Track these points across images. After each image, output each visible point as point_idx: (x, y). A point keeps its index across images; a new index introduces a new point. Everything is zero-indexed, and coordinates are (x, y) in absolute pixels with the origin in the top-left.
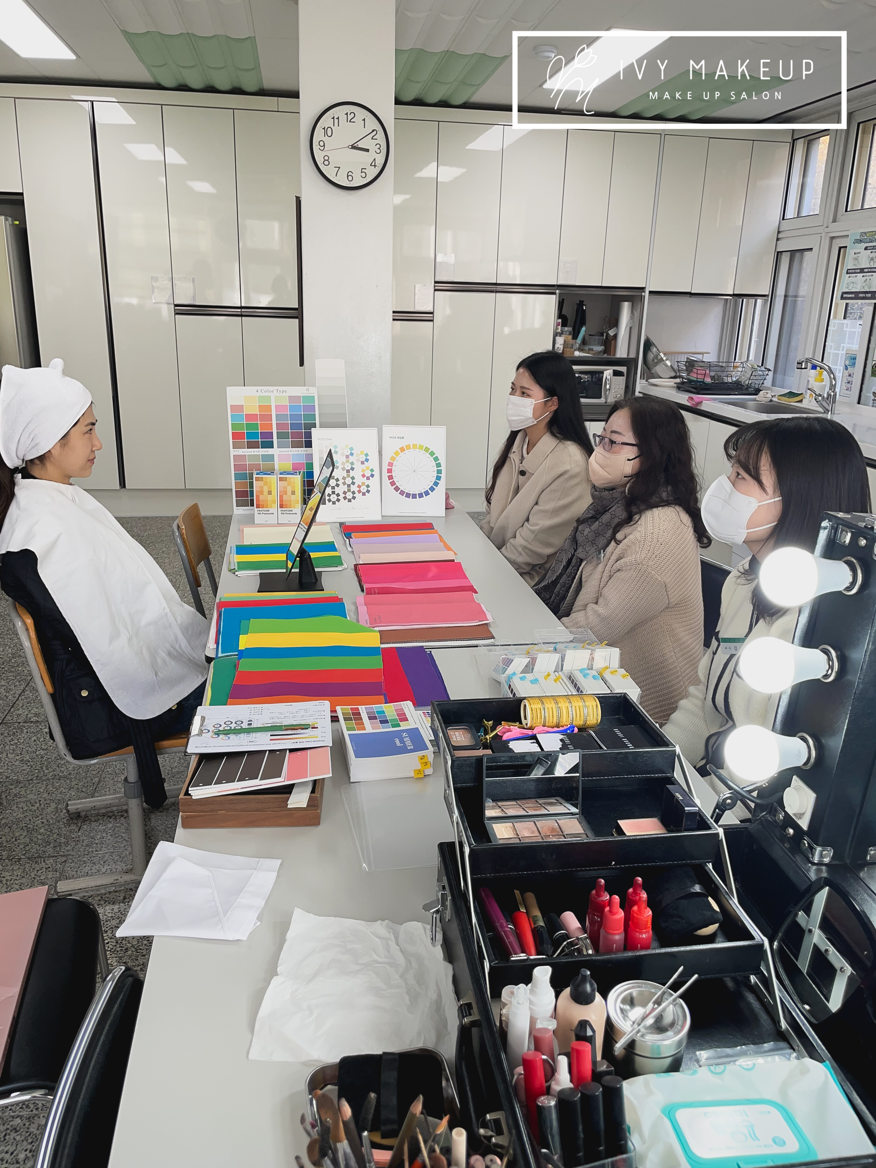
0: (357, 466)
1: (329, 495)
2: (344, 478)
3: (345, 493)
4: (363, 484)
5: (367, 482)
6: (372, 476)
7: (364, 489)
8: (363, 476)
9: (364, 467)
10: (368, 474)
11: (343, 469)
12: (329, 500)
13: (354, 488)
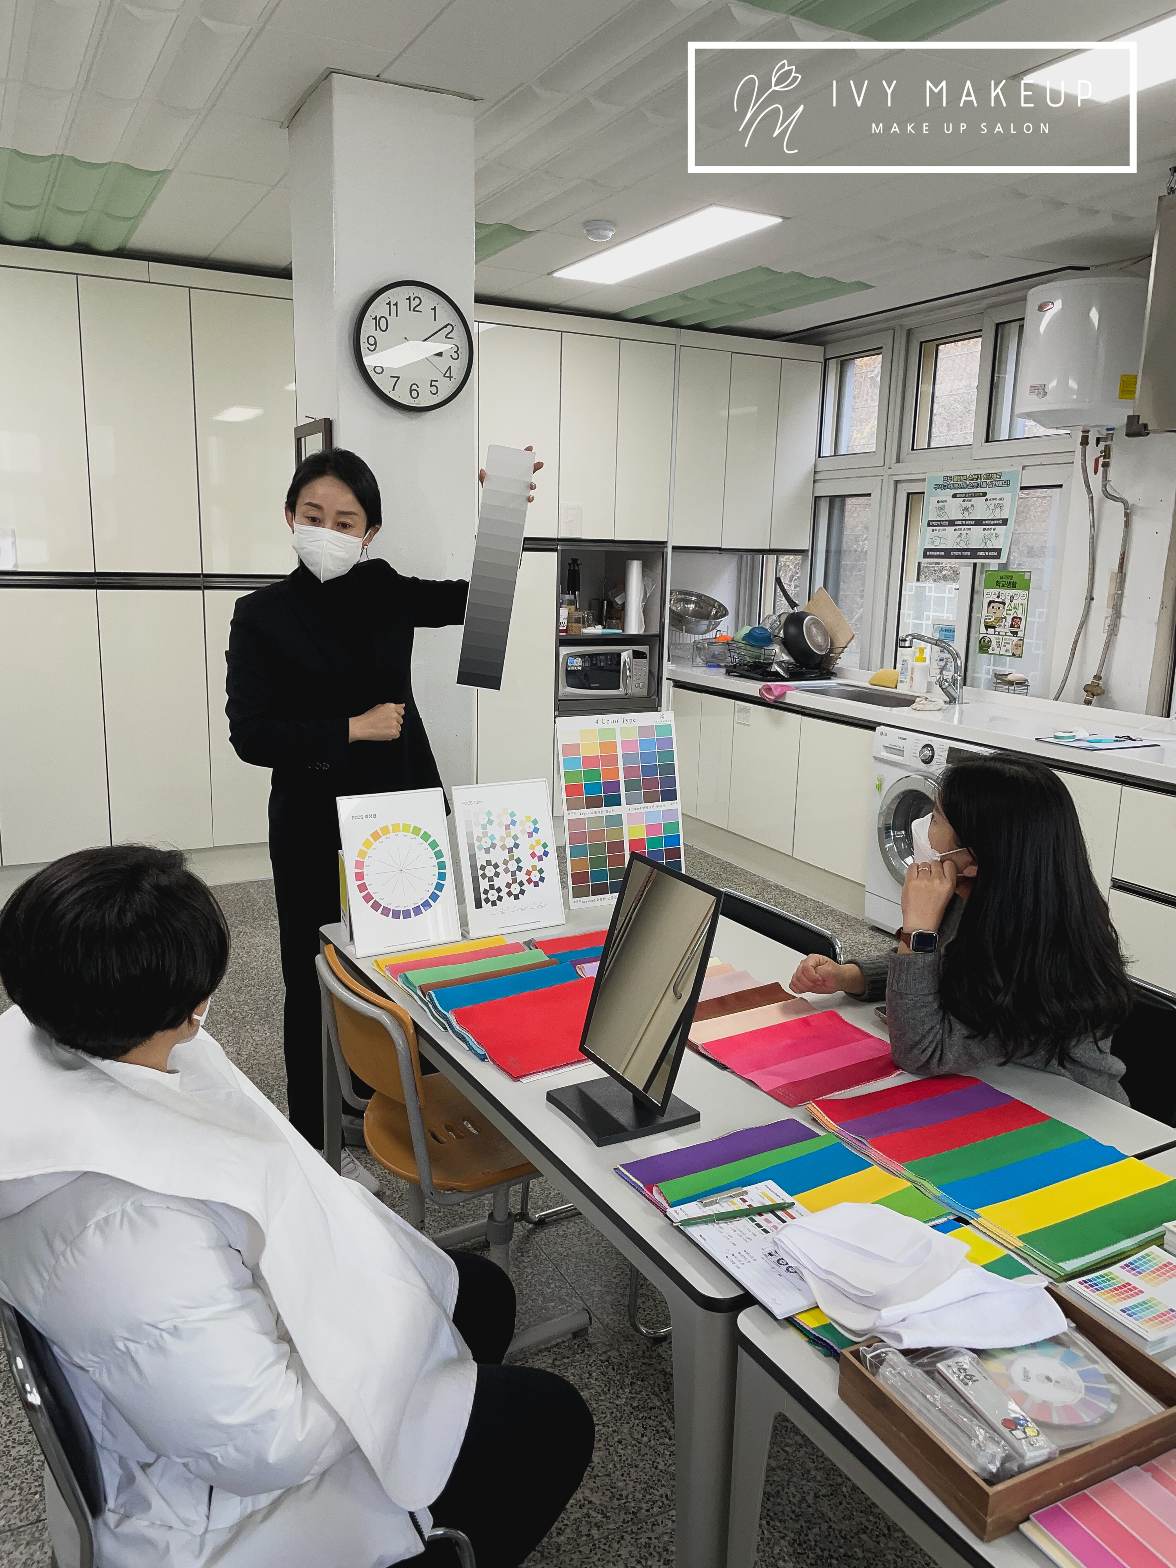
0: (523, 840)
1: (486, 892)
2: (505, 862)
3: (508, 885)
4: (534, 868)
5: (540, 865)
6: (546, 854)
7: (535, 877)
8: (533, 855)
9: (532, 841)
10: (539, 852)
11: (503, 847)
12: (487, 900)
13: (521, 876)
